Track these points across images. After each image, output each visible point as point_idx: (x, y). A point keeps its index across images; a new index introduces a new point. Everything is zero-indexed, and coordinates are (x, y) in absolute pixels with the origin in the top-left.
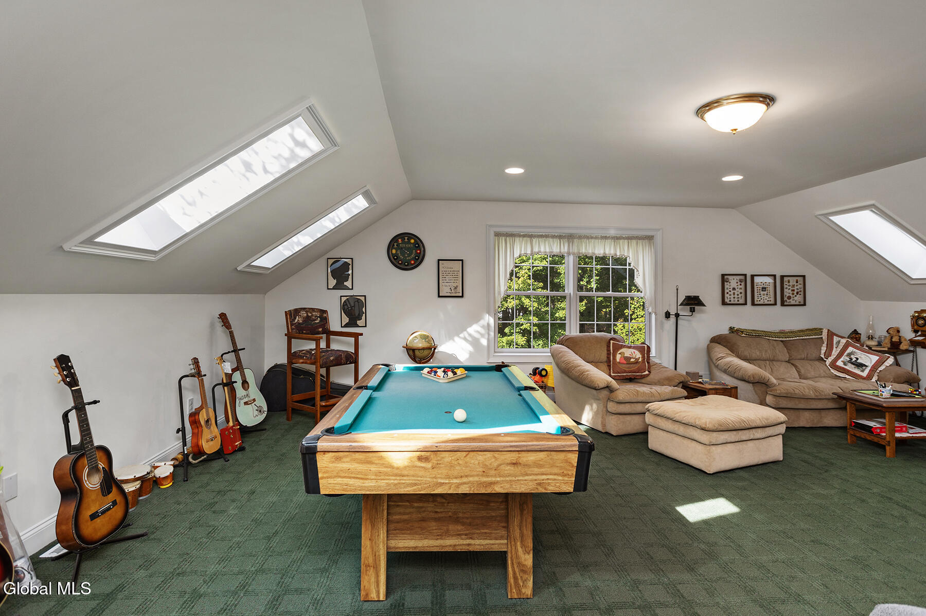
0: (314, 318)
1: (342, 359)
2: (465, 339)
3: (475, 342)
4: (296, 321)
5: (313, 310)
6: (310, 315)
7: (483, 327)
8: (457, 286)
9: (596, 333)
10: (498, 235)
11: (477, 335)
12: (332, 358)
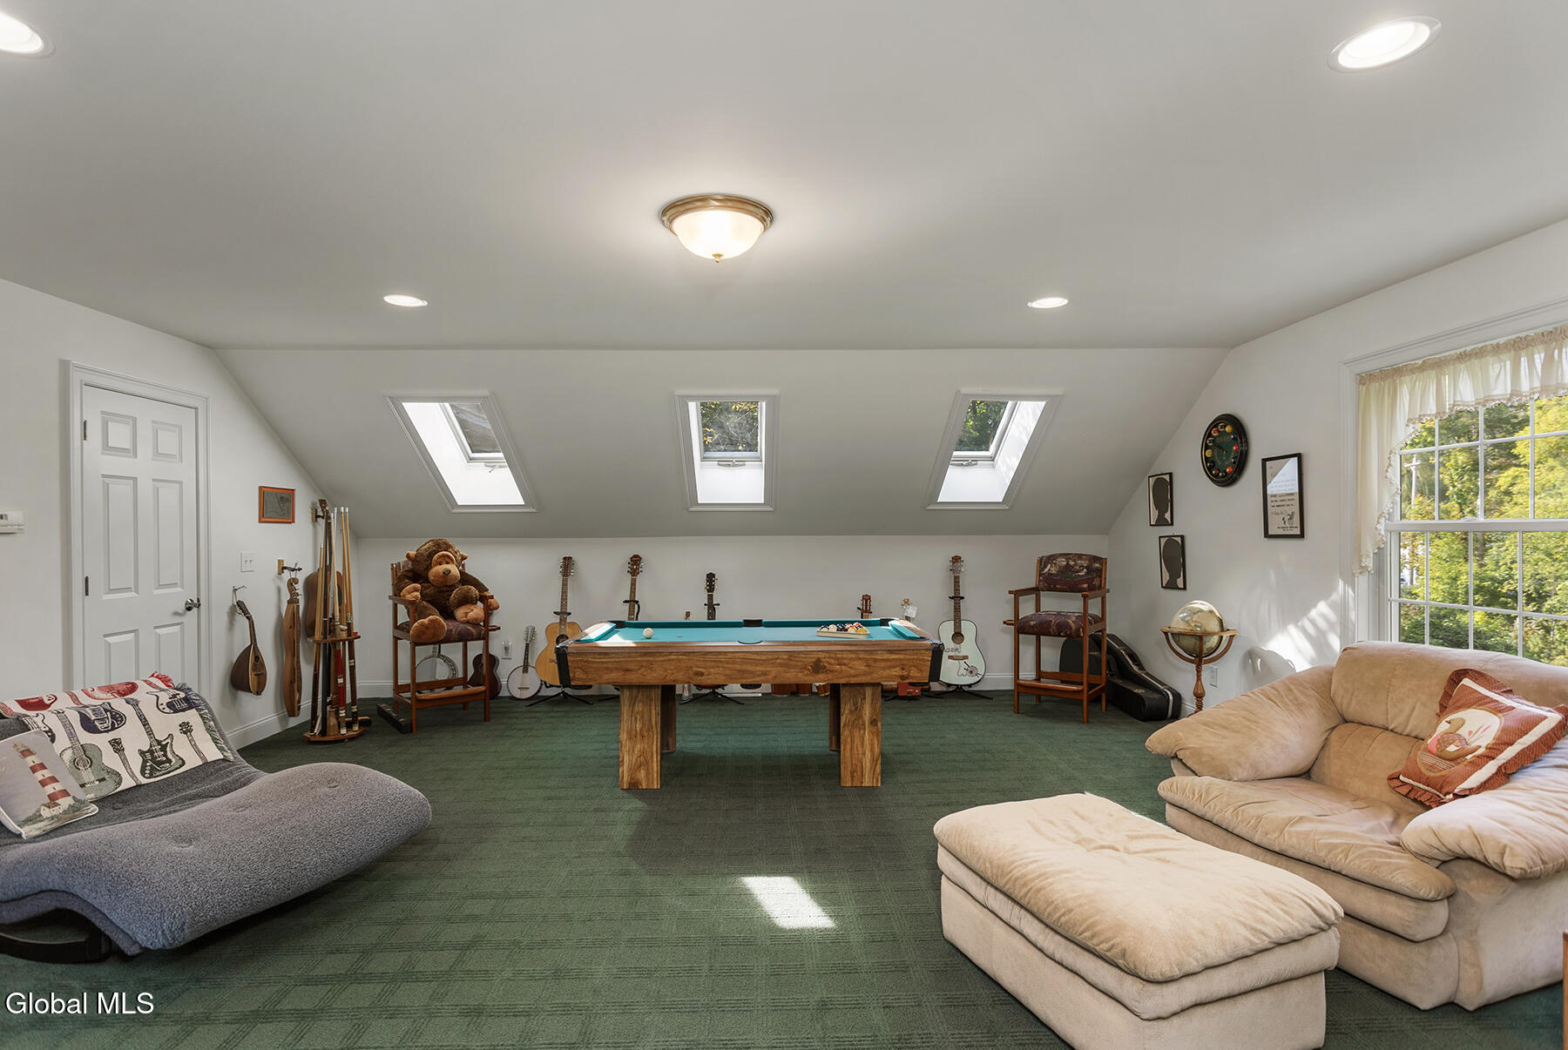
0: (1078, 568)
1: (1050, 627)
2: (1304, 631)
3: (1319, 642)
4: (1046, 570)
5: (1080, 556)
6: (1072, 563)
7: (1332, 606)
8: (1293, 513)
9: (1427, 646)
10: (1365, 379)
11: (1322, 624)
12: (1032, 623)
